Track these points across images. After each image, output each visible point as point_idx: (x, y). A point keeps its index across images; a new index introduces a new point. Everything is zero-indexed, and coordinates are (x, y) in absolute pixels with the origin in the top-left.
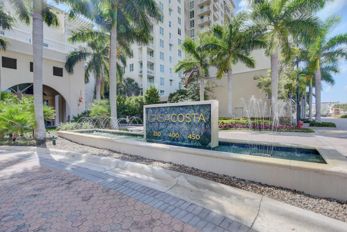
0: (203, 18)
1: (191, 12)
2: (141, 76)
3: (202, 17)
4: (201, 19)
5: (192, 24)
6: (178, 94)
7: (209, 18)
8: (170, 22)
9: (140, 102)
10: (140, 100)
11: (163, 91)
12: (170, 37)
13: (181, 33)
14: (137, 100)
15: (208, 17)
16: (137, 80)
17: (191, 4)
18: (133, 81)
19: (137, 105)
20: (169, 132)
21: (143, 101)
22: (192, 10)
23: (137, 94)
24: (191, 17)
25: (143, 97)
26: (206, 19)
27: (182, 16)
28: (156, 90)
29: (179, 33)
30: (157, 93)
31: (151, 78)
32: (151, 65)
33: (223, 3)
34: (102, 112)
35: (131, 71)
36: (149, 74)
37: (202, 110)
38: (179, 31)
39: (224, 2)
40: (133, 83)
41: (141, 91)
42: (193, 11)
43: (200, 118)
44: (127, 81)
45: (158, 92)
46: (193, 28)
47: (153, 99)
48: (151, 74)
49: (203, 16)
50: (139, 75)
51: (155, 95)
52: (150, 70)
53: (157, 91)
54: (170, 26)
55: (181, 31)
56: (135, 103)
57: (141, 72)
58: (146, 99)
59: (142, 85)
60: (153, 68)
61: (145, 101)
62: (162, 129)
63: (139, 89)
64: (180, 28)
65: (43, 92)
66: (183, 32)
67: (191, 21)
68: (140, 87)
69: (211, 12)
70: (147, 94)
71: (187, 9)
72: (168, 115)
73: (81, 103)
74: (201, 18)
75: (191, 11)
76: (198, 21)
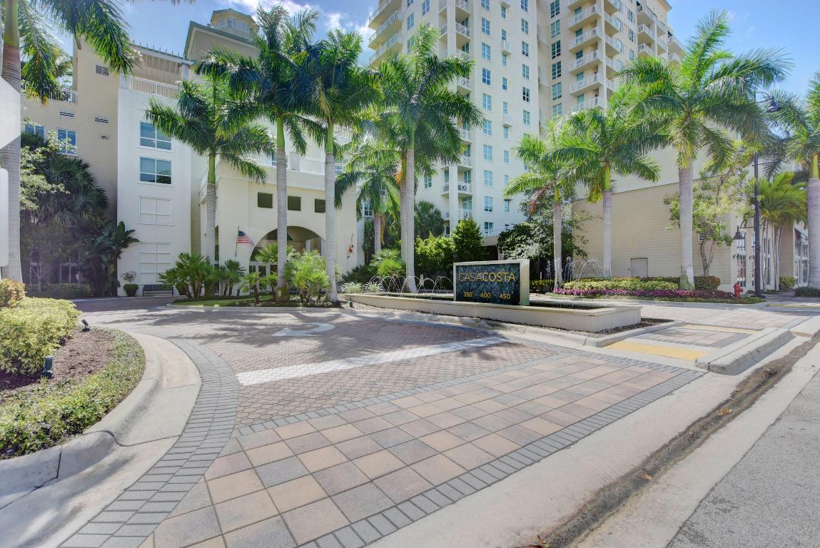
0: (582, 56)
1: (553, 45)
2: (447, 196)
3: (579, 54)
4: (578, 58)
5: (557, 71)
6: (515, 234)
7: (595, 54)
8: (505, 80)
9: (444, 249)
10: (444, 246)
11: (491, 224)
12: (505, 111)
13: (530, 98)
14: (439, 246)
15: (593, 52)
16: (439, 204)
17: (553, 28)
18: (432, 206)
19: (438, 255)
20: (481, 292)
21: (451, 247)
22: (555, 40)
23: (438, 233)
24: (554, 57)
25: (451, 239)
26: (588, 57)
27: (533, 61)
28: (475, 225)
29: (526, 96)
30: (478, 231)
31: (465, 199)
32: (465, 173)
33: (634, 8)
34: (394, 270)
35: (426, 187)
36: (462, 192)
37: (512, 269)
38: (524, 94)
39: (638, 4)
40: (432, 211)
41: (445, 226)
42: (559, 43)
43: (510, 277)
44: (419, 208)
45: (479, 229)
46: (558, 80)
47: (469, 242)
48: (465, 192)
49: (581, 52)
50: (443, 195)
51: (472, 234)
52: (463, 184)
53: (477, 227)
54: (505, 87)
55: (530, 94)
56: (435, 251)
57: (447, 188)
58: (456, 243)
59: (448, 215)
60: (470, 177)
61: (454, 247)
62: (473, 289)
63: (443, 222)
64: (527, 87)
65: (288, 235)
66: (534, 95)
67: (554, 66)
68: (443, 216)
69: (600, 39)
70: (457, 234)
71: (544, 40)
72: (480, 274)
73: (351, 254)
74: (575, 58)
75: (553, 43)
76: (569, 64)
